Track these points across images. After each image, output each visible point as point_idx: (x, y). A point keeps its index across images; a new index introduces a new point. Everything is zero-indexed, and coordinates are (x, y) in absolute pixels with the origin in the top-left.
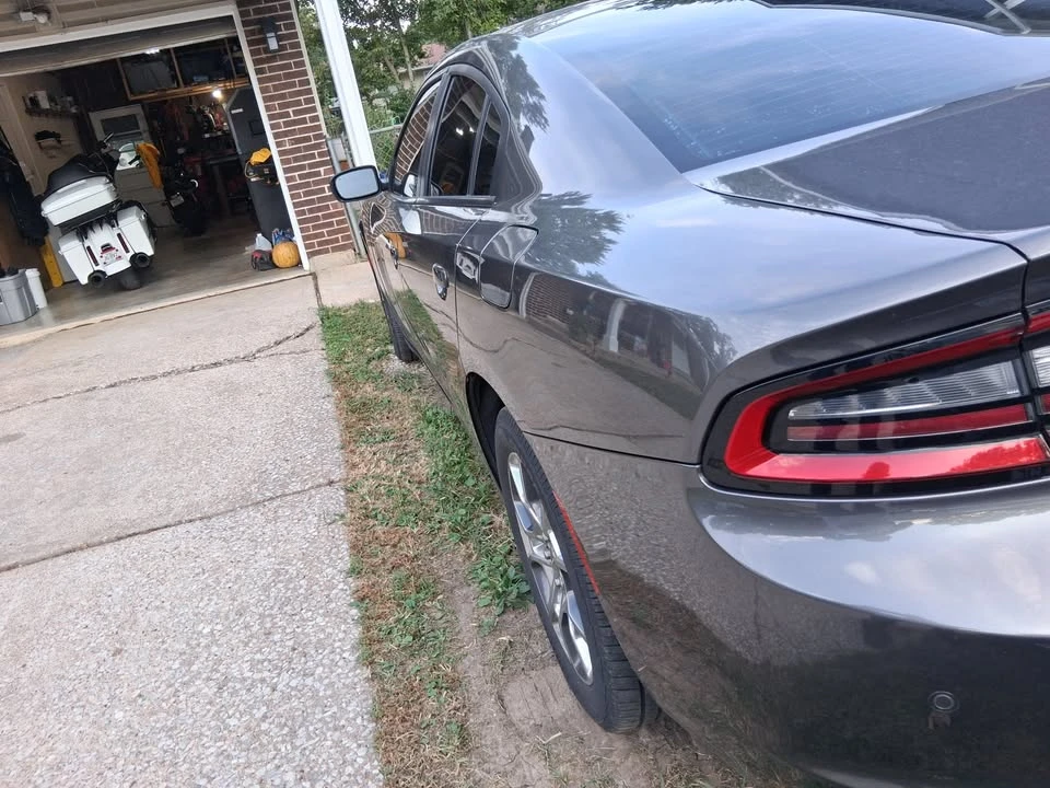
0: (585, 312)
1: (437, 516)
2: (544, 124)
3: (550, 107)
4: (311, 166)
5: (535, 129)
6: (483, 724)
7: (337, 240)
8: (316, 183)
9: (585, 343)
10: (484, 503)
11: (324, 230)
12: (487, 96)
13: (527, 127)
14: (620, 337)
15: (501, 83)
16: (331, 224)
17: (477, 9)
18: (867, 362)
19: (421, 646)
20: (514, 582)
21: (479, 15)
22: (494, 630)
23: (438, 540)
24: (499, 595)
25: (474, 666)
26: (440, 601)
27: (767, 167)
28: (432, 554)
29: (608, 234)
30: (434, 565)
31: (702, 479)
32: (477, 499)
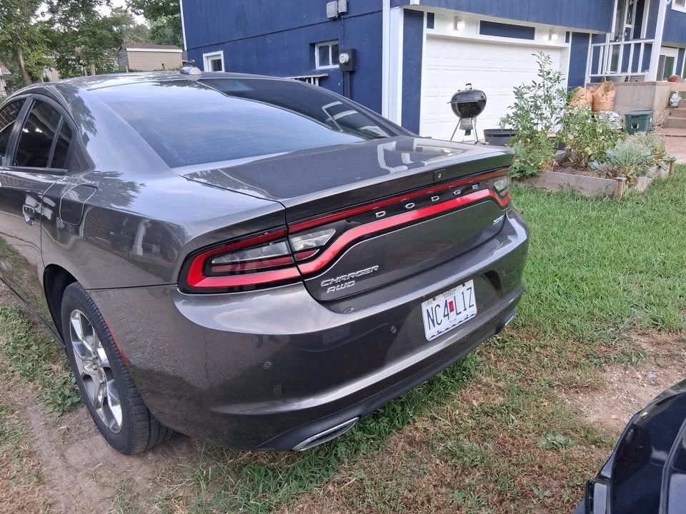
0: (122, 233)
1: (11, 369)
2: (94, 132)
3: (98, 124)
5: (90, 135)
6: (52, 470)
9: (123, 251)
10: (45, 358)
12: (62, 117)
13: (85, 133)
14: (143, 246)
15: (70, 109)
17: (28, 41)
18: (239, 241)
19: (6, 439)
20: (69, 397)
21: (30, 46)
22: (56, 424)
23: (12, 382)
24: (59, 405)
25: (43, 443)
26: (18, 415)
27: (222, 169)
28: (9, 390)
29: (132, 193)
30: (11, 396)
31: (178, 289)
32: (39, 356)
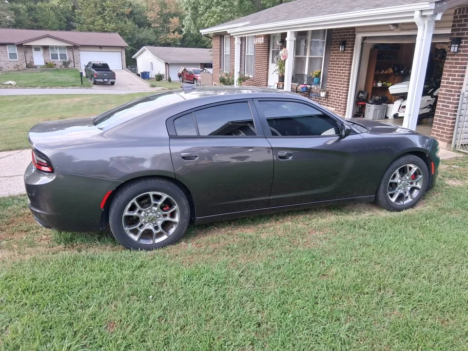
4: (448, 103)
7: (443, 136)
8: (446, 110)
11: (441, 130)
16: (444, 129)
